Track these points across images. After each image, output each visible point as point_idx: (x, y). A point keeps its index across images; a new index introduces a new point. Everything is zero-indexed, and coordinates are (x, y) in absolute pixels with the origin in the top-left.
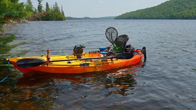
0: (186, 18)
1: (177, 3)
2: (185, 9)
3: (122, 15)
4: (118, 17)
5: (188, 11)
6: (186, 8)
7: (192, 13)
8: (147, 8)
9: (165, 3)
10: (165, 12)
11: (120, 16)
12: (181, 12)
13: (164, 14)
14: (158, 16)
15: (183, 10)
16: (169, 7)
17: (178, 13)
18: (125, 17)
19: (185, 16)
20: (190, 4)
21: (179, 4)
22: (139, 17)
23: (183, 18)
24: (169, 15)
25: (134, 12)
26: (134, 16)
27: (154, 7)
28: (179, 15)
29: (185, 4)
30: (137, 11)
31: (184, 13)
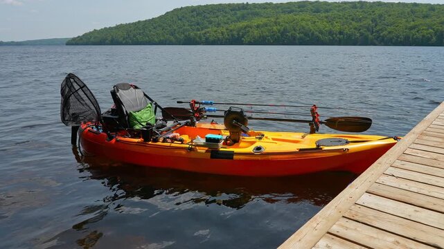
0: (214, 43)
1: (195, 13)
2: (210, 26)
3: (83, 35)
4: (74, 39)
5: (215, 29)
6: (211, 22)
7: (222, 33)
8: (139, 22)
9: (172, 11)
10: (175, 30)
11: (79, 37)
12: (203, 32)
13: (172, 34)
14: (162, 38)
15: (207, 27)
16: (181, 20)
17: (198, 32)
18: (92, 39)
19: (211, 39)
20: (217, 17)
21: (198, 15)
22: (124, 39)
23: (208, 42)
24: (183, 36)
25: (110, 28)
26: (112, 36)
27: (153, 19)
28: (200, 38)
29: (208, 16)
30: (118, 27)
31: (208, 32)
